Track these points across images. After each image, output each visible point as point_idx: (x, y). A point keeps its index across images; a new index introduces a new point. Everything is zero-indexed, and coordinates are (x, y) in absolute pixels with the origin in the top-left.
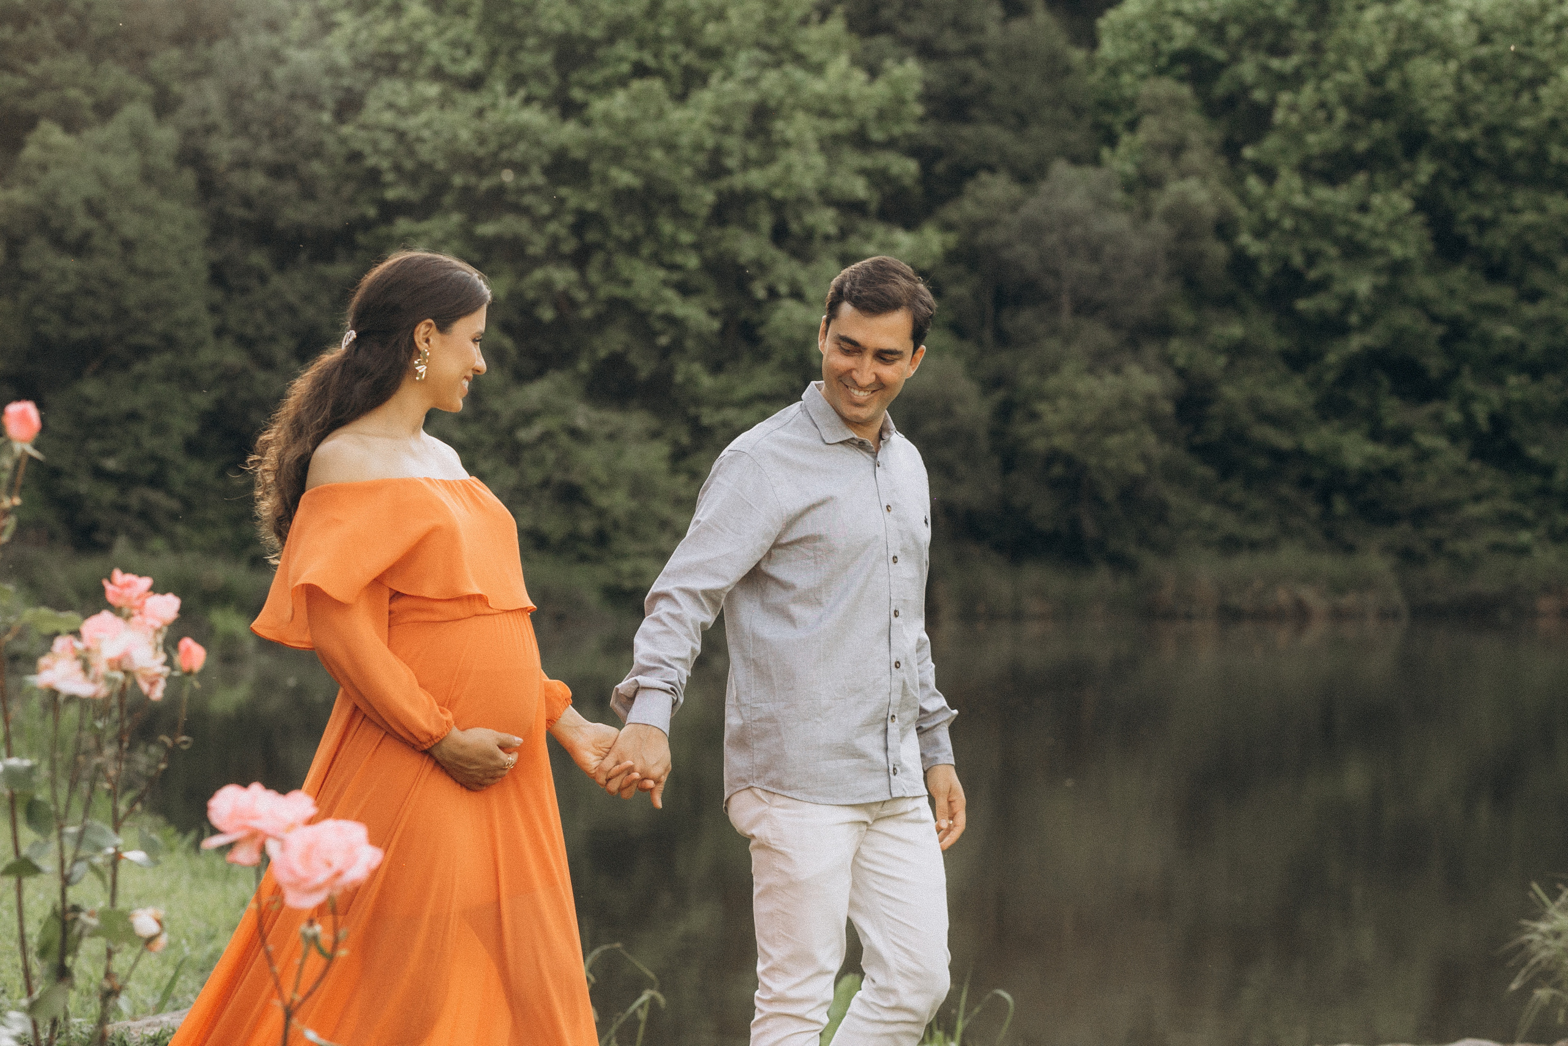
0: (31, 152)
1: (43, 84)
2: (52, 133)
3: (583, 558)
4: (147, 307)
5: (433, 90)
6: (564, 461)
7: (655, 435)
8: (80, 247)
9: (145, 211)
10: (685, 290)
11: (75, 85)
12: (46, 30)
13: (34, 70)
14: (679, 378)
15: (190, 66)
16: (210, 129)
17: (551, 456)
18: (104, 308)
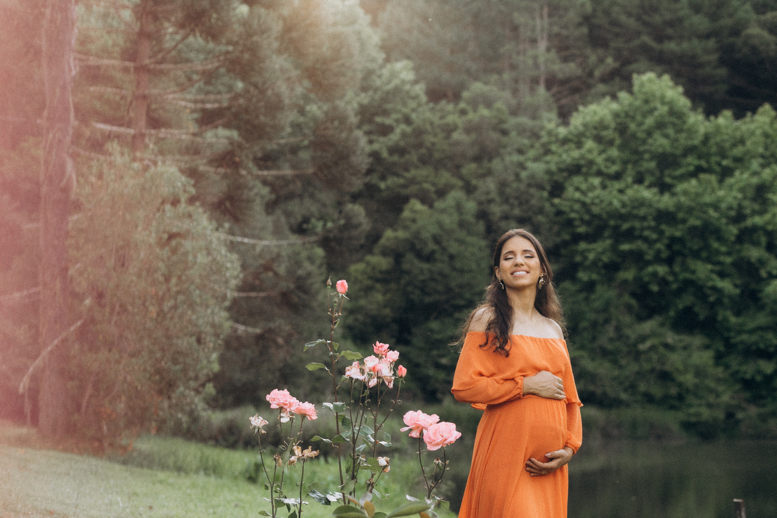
0: (406, 214)
1: (412, 181)
2: (416, 205)
3: (672, 407)
4: (461, 286)
5: (596, 181)
6: (662, 361)
7: (707, 347)
8: (429, 258)
9: (461, 242)
10: (722, 275)
11: (426, 182)
12: (414, 157)
13: (407, 175)
14: (720, 318)
15: (481, 171)
16: (490, 201)
17: (655, 357)
18: (440, 288)
